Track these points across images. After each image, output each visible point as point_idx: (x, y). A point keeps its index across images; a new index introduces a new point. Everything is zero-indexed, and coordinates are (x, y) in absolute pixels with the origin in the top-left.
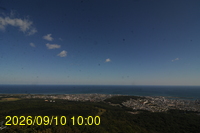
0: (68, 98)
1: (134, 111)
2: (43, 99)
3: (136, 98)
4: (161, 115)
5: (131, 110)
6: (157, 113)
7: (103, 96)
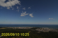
0: (20, 28)
1: (39, 32)
2: (13, 28)
3: (39, 28)
4: (47, 33)
5: (38, 31)
6: (46, 32)
7: (30, 27)
